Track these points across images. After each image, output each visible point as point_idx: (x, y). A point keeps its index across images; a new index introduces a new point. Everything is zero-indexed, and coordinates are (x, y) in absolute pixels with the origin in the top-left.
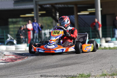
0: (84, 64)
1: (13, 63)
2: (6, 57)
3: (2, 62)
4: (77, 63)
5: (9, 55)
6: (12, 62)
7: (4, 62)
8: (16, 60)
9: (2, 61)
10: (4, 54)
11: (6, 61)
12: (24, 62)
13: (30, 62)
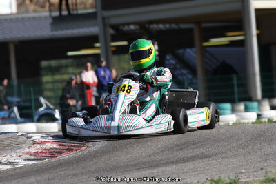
0: (222, 158)
1: (53, 159)
2: (38, 146)
3: (28, 159)
4: (206, 157)
5: (45, 143)
6: (52, 157)
7: (33, 157)
8: (61, 153)
9: (28, 156)
10: (33, 141)
11: (37, 156)
12: (79, 157)
13: (95, 156)
